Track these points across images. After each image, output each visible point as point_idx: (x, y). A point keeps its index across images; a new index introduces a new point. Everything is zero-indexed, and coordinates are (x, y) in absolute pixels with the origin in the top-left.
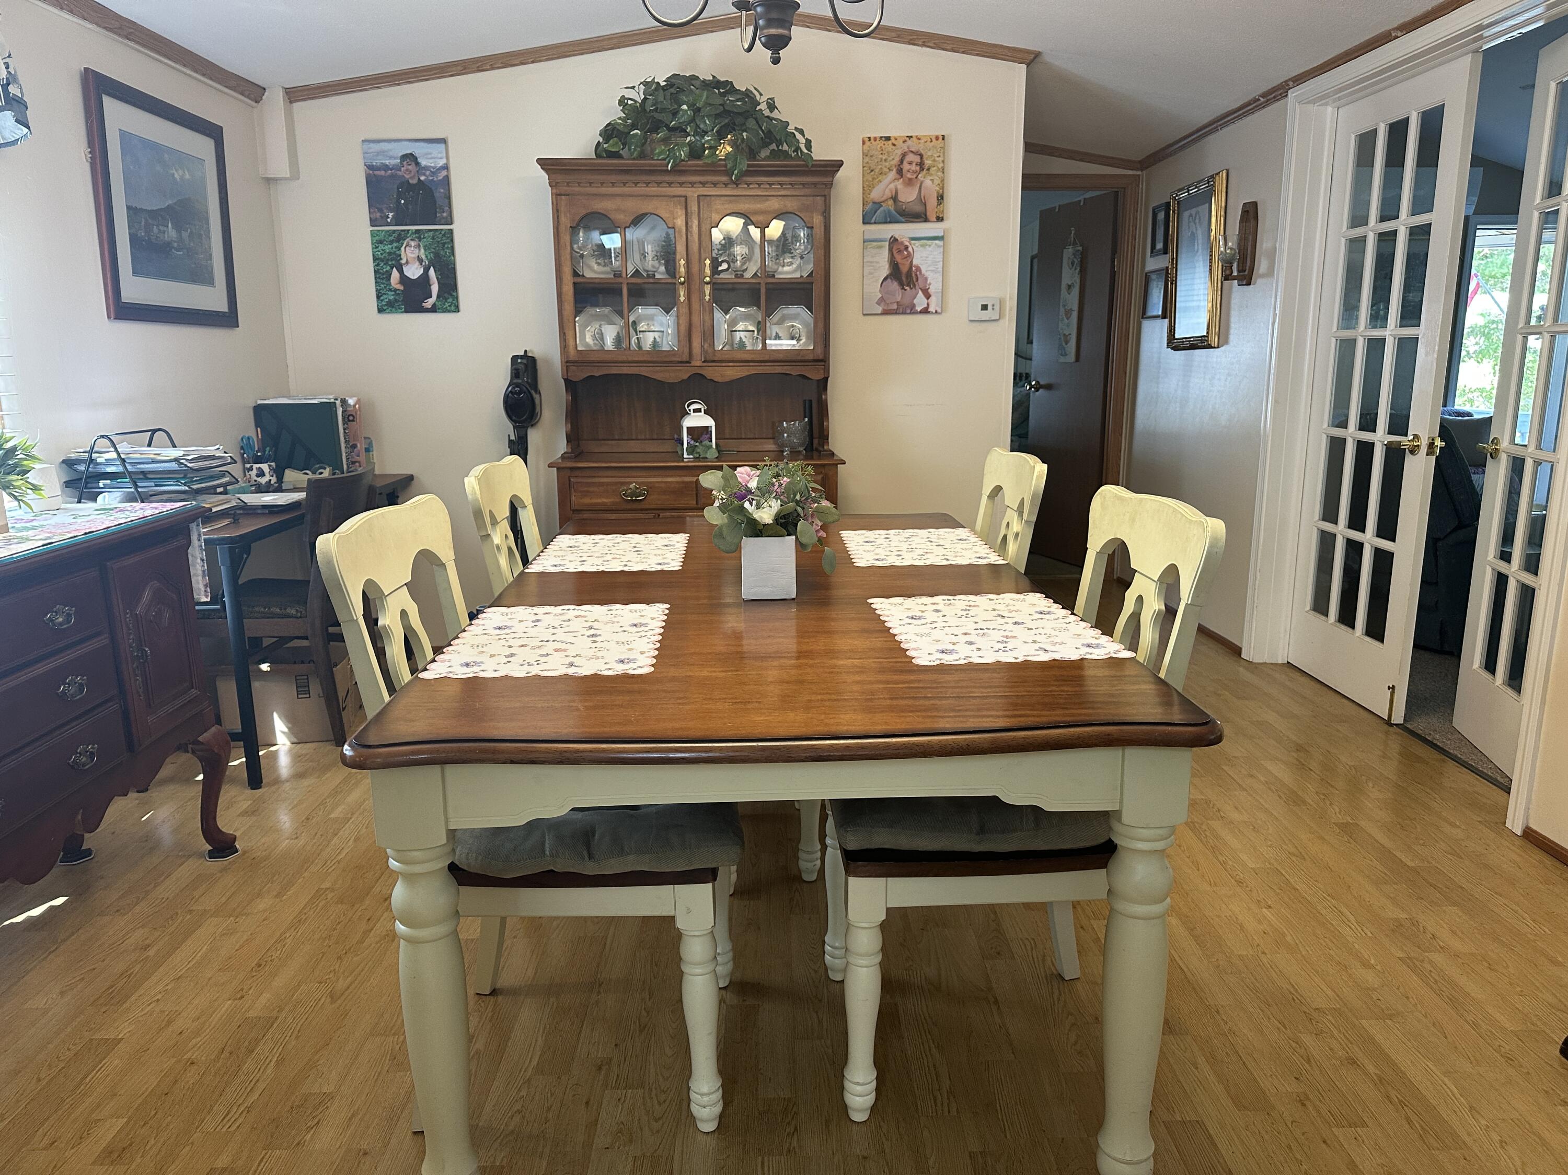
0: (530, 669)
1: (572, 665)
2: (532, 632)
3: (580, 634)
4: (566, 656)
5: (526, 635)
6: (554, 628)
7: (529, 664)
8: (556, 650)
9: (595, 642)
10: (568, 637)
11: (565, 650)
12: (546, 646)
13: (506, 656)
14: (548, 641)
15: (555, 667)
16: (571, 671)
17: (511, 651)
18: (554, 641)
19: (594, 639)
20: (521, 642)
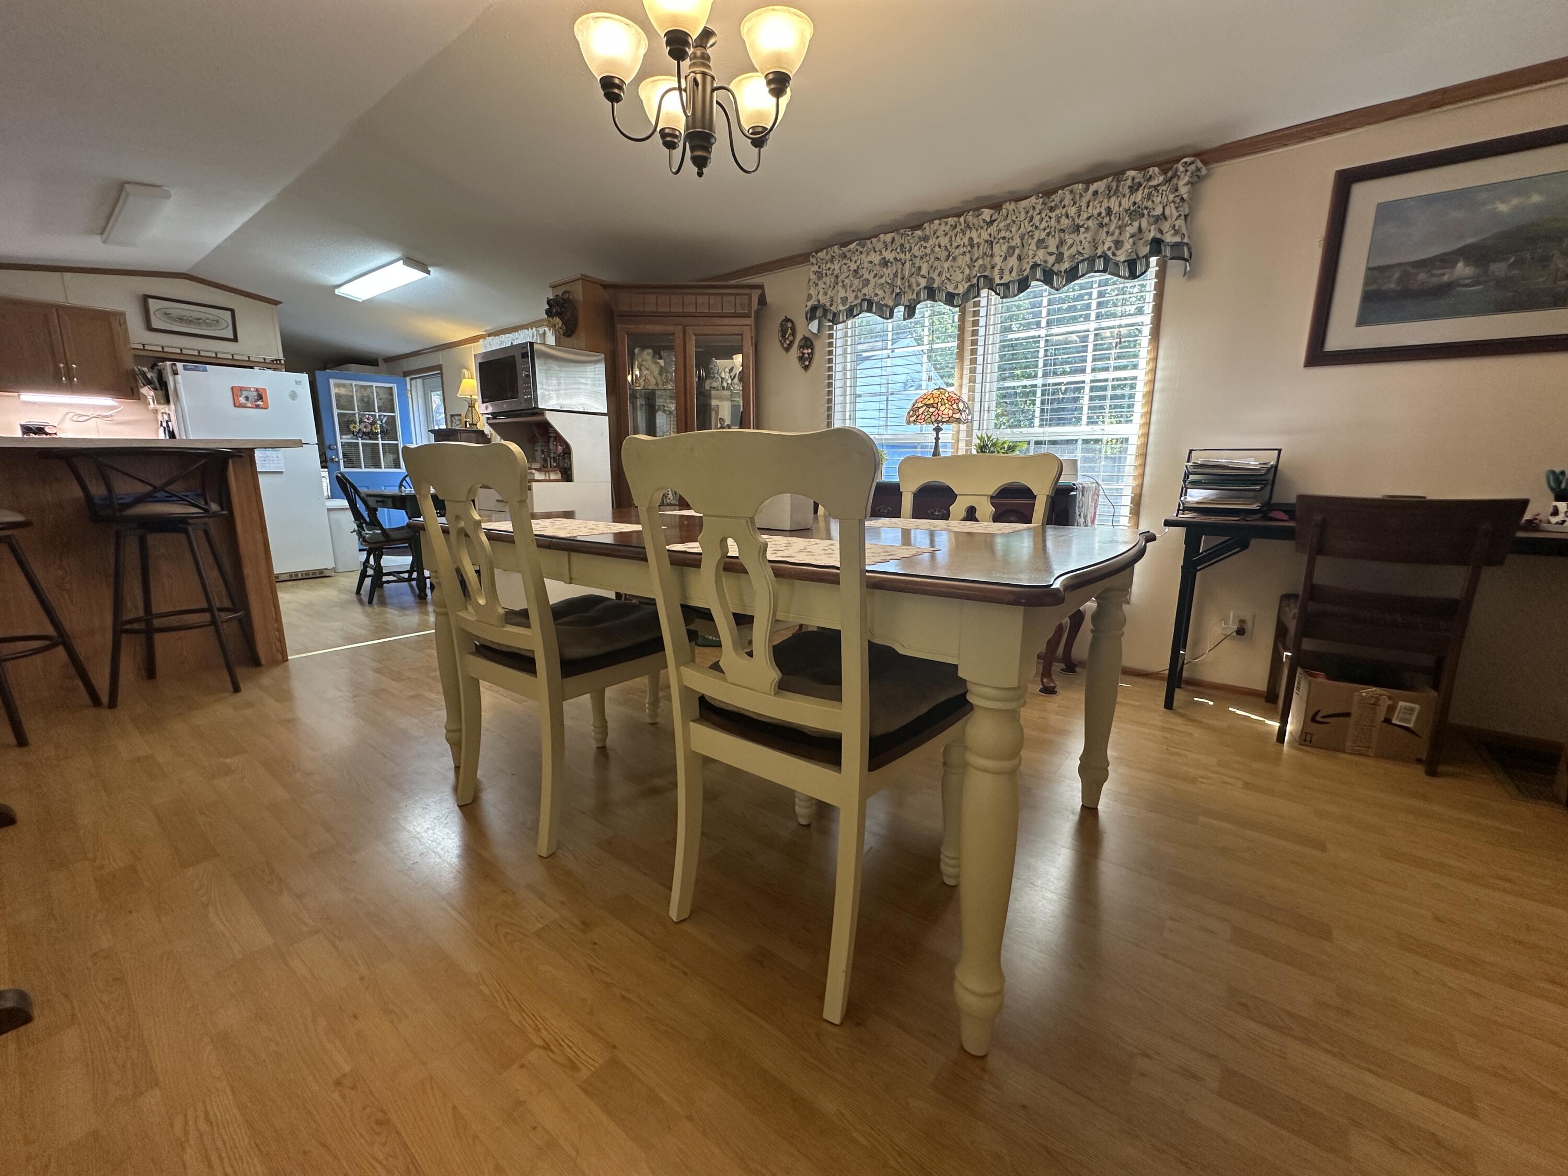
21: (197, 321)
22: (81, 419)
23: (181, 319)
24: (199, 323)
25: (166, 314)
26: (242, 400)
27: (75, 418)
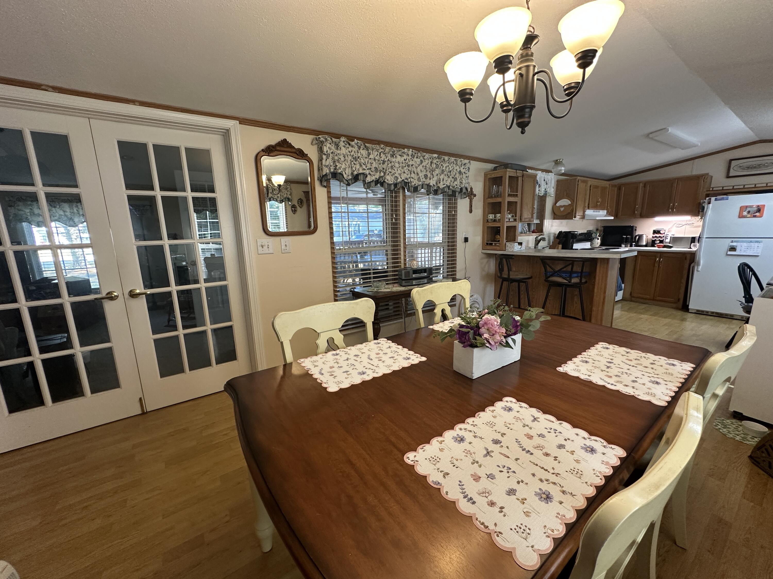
0: (645, 356)
1: (628, 353)
2: (639, 374)
3: (616, 366)
4: (628, 356)
5: (643, 373)
6: (626, 373)
7: (645, 357)
8: (631, 360)
9: (612, 359)
10: (622, 365)
11: (627, 359)
12: (635, 364)
13: (654, 364)
14: (633, 366)
15: (634, 354)
16: (629, 350)
17: (652, 366)
18: (630, 365)
19: (611, 361)
20: (647, 370)
21: (759, 166)
22: (679, 226)
23: (748, 168)
24: (760, 167)
25: (740, 167)
26: (745, 213)
27: (677, 226)
